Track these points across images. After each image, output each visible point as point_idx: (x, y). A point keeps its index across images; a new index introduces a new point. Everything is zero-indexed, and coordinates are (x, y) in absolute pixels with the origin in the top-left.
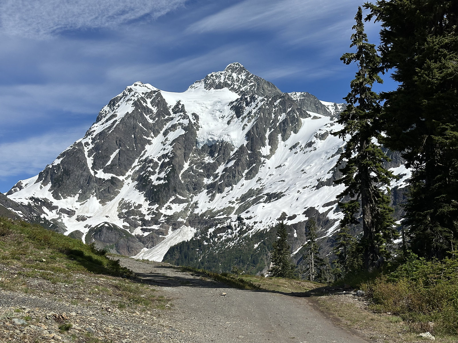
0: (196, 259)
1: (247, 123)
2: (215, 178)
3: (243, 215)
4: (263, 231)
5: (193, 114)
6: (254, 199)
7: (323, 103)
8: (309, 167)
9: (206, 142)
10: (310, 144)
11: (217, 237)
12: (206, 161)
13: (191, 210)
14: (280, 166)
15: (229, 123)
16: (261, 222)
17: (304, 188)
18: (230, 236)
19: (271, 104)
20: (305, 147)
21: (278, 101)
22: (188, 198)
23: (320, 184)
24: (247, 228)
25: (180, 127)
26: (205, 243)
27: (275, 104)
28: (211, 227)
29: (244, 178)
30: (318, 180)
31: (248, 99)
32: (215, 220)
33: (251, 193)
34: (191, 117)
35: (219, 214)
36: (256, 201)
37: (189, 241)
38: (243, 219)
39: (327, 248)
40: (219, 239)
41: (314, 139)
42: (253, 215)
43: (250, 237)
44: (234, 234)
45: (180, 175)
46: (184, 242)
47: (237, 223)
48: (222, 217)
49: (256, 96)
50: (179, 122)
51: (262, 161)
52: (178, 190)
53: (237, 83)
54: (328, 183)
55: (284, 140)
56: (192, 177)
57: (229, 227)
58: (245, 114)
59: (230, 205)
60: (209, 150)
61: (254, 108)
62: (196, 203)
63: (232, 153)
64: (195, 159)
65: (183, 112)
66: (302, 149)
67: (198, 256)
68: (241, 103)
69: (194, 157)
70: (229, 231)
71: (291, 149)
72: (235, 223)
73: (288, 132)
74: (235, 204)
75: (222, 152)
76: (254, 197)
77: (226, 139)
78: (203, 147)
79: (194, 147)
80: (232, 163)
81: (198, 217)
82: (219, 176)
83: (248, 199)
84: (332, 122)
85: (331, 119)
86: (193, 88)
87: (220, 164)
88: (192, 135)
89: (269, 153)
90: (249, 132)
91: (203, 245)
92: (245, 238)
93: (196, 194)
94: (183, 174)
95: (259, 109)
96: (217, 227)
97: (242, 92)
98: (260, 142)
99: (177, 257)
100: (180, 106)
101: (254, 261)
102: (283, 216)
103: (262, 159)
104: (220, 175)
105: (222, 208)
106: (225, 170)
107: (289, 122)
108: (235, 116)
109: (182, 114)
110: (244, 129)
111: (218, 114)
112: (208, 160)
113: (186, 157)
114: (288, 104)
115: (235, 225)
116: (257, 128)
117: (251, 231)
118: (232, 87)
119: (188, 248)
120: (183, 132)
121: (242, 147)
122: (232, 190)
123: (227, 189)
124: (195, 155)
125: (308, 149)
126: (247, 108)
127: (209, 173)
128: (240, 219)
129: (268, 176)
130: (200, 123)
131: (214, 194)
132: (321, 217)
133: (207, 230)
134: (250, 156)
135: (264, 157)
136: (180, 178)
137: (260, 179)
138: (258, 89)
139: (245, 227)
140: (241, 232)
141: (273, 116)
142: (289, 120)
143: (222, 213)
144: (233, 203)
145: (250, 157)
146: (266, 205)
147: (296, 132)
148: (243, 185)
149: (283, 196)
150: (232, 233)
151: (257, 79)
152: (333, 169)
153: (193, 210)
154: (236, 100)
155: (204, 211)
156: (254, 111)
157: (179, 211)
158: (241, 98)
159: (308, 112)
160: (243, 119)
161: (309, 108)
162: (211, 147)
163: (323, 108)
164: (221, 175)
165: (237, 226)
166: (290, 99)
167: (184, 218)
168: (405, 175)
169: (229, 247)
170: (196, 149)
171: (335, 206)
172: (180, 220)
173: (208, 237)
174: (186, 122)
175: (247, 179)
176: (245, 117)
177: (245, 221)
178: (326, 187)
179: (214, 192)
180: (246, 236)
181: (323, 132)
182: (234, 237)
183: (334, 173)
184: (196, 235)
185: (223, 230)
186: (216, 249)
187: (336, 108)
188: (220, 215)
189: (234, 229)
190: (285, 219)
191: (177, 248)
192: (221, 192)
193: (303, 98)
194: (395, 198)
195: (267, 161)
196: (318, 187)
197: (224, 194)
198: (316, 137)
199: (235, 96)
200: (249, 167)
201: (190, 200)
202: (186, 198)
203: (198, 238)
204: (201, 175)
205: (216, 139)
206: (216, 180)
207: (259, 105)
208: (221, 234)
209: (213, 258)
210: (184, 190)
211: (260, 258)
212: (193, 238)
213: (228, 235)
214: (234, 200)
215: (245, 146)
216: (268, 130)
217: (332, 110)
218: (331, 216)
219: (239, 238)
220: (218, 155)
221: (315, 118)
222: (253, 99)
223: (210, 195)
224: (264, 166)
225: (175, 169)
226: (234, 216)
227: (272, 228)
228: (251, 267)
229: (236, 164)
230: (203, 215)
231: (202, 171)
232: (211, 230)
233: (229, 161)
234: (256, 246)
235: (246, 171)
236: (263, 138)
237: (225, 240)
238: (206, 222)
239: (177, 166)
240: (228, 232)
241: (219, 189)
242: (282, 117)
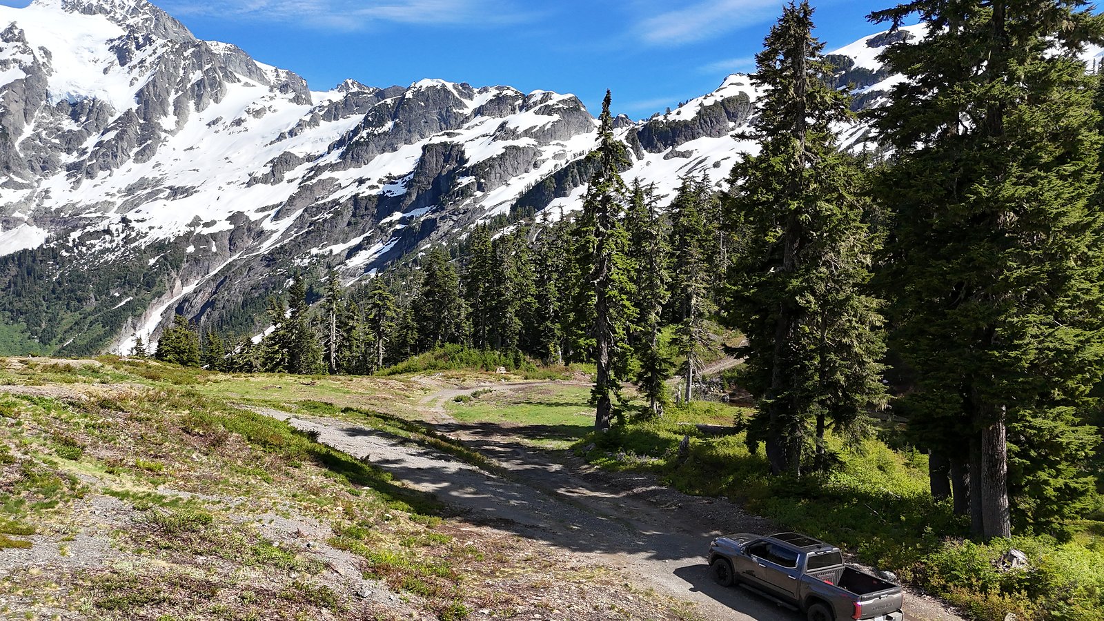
0: (48, 277)
1: (137, 77)
2: (81, 155)
3: (131, 215)
4: (164, 240)
5: (41, 48)
6: (149, 193)
7: (259, 64)
8: (236, 154)
9: (64, 96)
10: (238, 122)
11: (86, 246)
12: (64, 126)
13: (37, 201)
14: (191, 148)
15: (105, 71)
16: (160, 228)
17: (229, 183)
18: (108, 245)
19: (178, 53)
20: (231, 125)
21: (191, 50)
22: (32, 183)
23: (253, 181)
24: (137, 235)
25: (17, 65)
26: (64, 254)
27: (185, 54)
28: (74, 229)
29: (131, 160)
30: (250, 175)
31: (141, 40)
32: (81, 219)
33: (142, 183)
34: (37, 53)
35: (88, 211)
36: (152, 196)
37: (35, 248)
38: (131, 221)
39: (260, 269)
40: (88, 249)
41: (244, 116)
42: (147, 217)
43: (143, 248)
44: (116, 242)
45: (17, 144)
46: (25, 251)
47: (121, 226)
48: (94, 215)
49: (154, 37)
50: (14, 57)
51: (163, 138)
52: (14, 168)
53: (121, 11)
54: (265, 180)
55: (198, 110)
56: (40, 149)
57: (108, 232)
58: (135, 61)
59: (108, 198)
60: (70, 109)
61: (151, 56)
62: (47, 191)
63: (111, 120)
64: (45, 121)
65: (23, 41)
66: (226, 127)
67: (52, 273)
68: (126, 44)
69: (43, 118)
70: (108, 237)
71: (209, 125)
72: (117, 226)
73: (205, 99)
74: (116, 197)
75: (93, 116)
76: (149, 190)
77: (102, 97)
78: (58, 103)
79: (44, 103)
80: (111, 135)
81: (51, 212)
82: (86, 153)
83: (139, 192)
84: (272, 94)
85: (271, 91)
86: (41, 5)
87: (89, 134)
88: (39, 82)
89: (173, 127)
90: (141, 91)
91: (61, 256)
92: (133, 249)
93: (46, 176)
94: (23, 143)
95: (159, 57)
96: (85, 231)
97: (128, 26)
98: (159, 108)
99: (13, 274)
100: (16, 32)
101: (148, 283)
102: (196, 222)
103: (163, 135)
104: (90, 150)
105: (94, 202)
106: (100, 144)
107: (207, 85)
108: (117, 62)
109: (20, 44)
110: (131, 84)
111: (87, 55)
112: (68, 124)
113: (27, 115)
114: (205, 57)
115: (117, 230)
116: (154, 86)
117: (143, 240)
118: (112, 14)
119: (34, 261)
120: (23, 75)
121: (128, 113)
122: (110, 175)
123: (101, 174)
124: (44, 114)
125: (236, 128)
126: (137, 52)
127: (70, 146)
128: (124, 220)
129: (171, 161)
130: (54, 63)
131: (80, 179)
132: (253, 226)
133: (68, 233)
134: (142, 128)
135: (165, 131)
136: (17, 149)
137: (158, 164)
138: (156, 26)
139: (134, 234)
140: (127, 240)
141: (181, 72)
142: (207, 82)
143: (93, 209)
144: (113, 195)
145: (142, 130)
146: (169, 202)
147: (216, 101)
148: (129, 170)
149: (196, 192)
150: (111, 242)
151: (154, 11)
152: (272, 161)
153: (42, 201)
154: (119, 38)
155: (61, 205)
156: (150, 60)
157: (15, 201)
158: (128, 37)
159: (238, 76)
160: (131, 69)
161: (238, 69)
162: (74, 105)
163: (258, 72)
164: (93, 152)
165: (120, 231)
166: (208, 50)
167: (25, 213)
168: (369, 179)
169: (106, 262)
170: (46, 106)
171: (273, 213)
172: (17, 214)
173: (71, 244)
174: (27, 60)
175: (136, 161)
176: (135, 66)
177: (133, 224)
178: (260, 185)
179: (79, 176)
180: (136, 247)
181: (258, 108)
182: (116, 247)
183: (273, 167)
184: (47, 241)
185: (97, 235)
186: (84, 263)
187: (278, 76)
188: (91, 212)
189: (115, 235)
190: (198, 226)
191: (13, 259)
192: (92, 178)
193: (229, 52)
194: (355, 208)
195: (170, 137)
196: (249, 184)
197: (97, 180)
198: (248, 112)
199: (118, 32)
200: (141, 144)
201: (36, 184)
202: (28, 182)
203: (52, 245)
204: (55, 147)
205: (84, 94)
206: (82, 158)
207: (160, 51)
208: (93, 242)
209: (79, 276)
210: (25, 169)
211: (159, 279)
212: (42, 245)
213: (104, 243)
214: (114, 191)
215: (134, 111)
216: (173, 92)
217: (271, 77)
218: (267, 225)
219: (123, 249)
220: (87, 120)
221: (246, 84)
222: (148, 40)
223: (73, 179)
224: (165, 145)
225: (8, 134)
226: (114, 216)
227: (178, 237)
228: (143, 292)
229: (119, 137)
230: (59, 211)
231: (57, 141)
232: (75, 235)
233: (106, 131)
234: (152, 261)
235: (136, 149)
236: (163, 103)
237: (99, 251)
238: (65, 222)
239: (11, 128)
240: (104, 238)
241: (88, 173)
242: (196, 76)
